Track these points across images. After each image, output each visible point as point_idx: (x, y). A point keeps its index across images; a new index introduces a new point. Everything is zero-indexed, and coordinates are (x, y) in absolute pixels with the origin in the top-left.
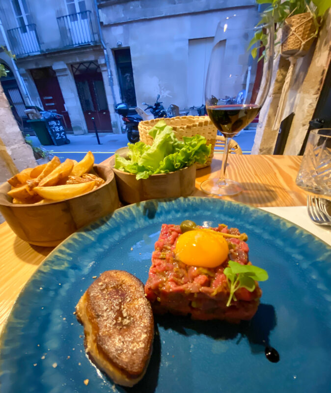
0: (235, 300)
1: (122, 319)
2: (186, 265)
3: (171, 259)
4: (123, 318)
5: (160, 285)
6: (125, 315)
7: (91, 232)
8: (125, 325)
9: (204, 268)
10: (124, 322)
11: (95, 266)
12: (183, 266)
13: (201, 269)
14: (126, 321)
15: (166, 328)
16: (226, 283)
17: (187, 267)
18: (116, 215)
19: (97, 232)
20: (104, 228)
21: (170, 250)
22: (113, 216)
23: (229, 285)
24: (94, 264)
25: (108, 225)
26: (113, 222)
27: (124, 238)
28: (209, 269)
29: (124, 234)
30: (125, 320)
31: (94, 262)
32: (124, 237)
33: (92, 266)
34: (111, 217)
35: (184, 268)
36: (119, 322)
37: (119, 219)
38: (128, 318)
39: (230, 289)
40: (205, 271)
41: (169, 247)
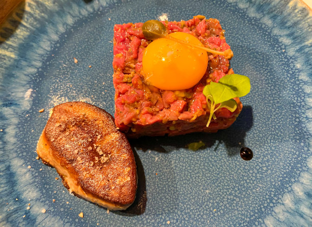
0: (215, 118)
1: (99, 158)
2: (159, 89)
3: (140, 82)
4: (100, 156)
5: (134, 120)
6: (101, 153)
7: (4, 45)
8: (104, 164)
9: (181, 91)
10: (102, 161)
11: (34, 95)
12: (155, 90)
13: (177, 93)
14: (104, 159)
15: (145, 150)
16: (206, 104)
17: (160, 92)
18: (30, 5)
19: (14, 42)
20: (21, 33)
21: (135, 68)
22: (27, 9)
23: (209, 106)
24: (33, 92)
25: (25, 26)
26: (31, 20)
27: (58, 45)
28: (187, 91)
29: (55, 37)
30: (102, 157)
31: (31, 90)
32: (57, 42)
33: (31, 96)
34: (23, 11)
35: (156, 93)
36: (96, 162)
37: (38, 12)
38: (104, 155)
39: (210, 109)
40: (183, 95)
41: (133, 65)
